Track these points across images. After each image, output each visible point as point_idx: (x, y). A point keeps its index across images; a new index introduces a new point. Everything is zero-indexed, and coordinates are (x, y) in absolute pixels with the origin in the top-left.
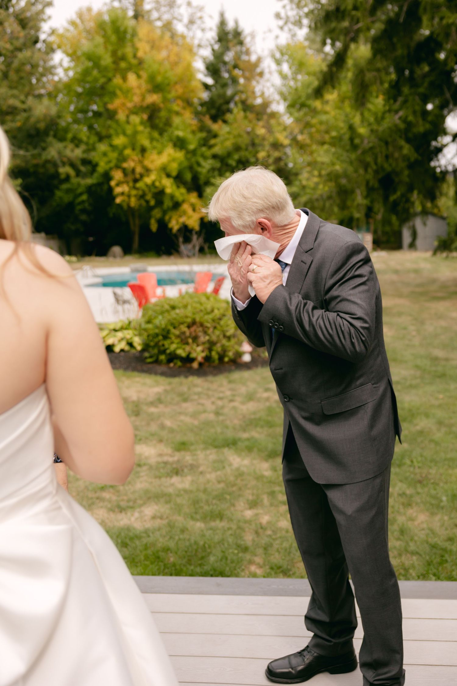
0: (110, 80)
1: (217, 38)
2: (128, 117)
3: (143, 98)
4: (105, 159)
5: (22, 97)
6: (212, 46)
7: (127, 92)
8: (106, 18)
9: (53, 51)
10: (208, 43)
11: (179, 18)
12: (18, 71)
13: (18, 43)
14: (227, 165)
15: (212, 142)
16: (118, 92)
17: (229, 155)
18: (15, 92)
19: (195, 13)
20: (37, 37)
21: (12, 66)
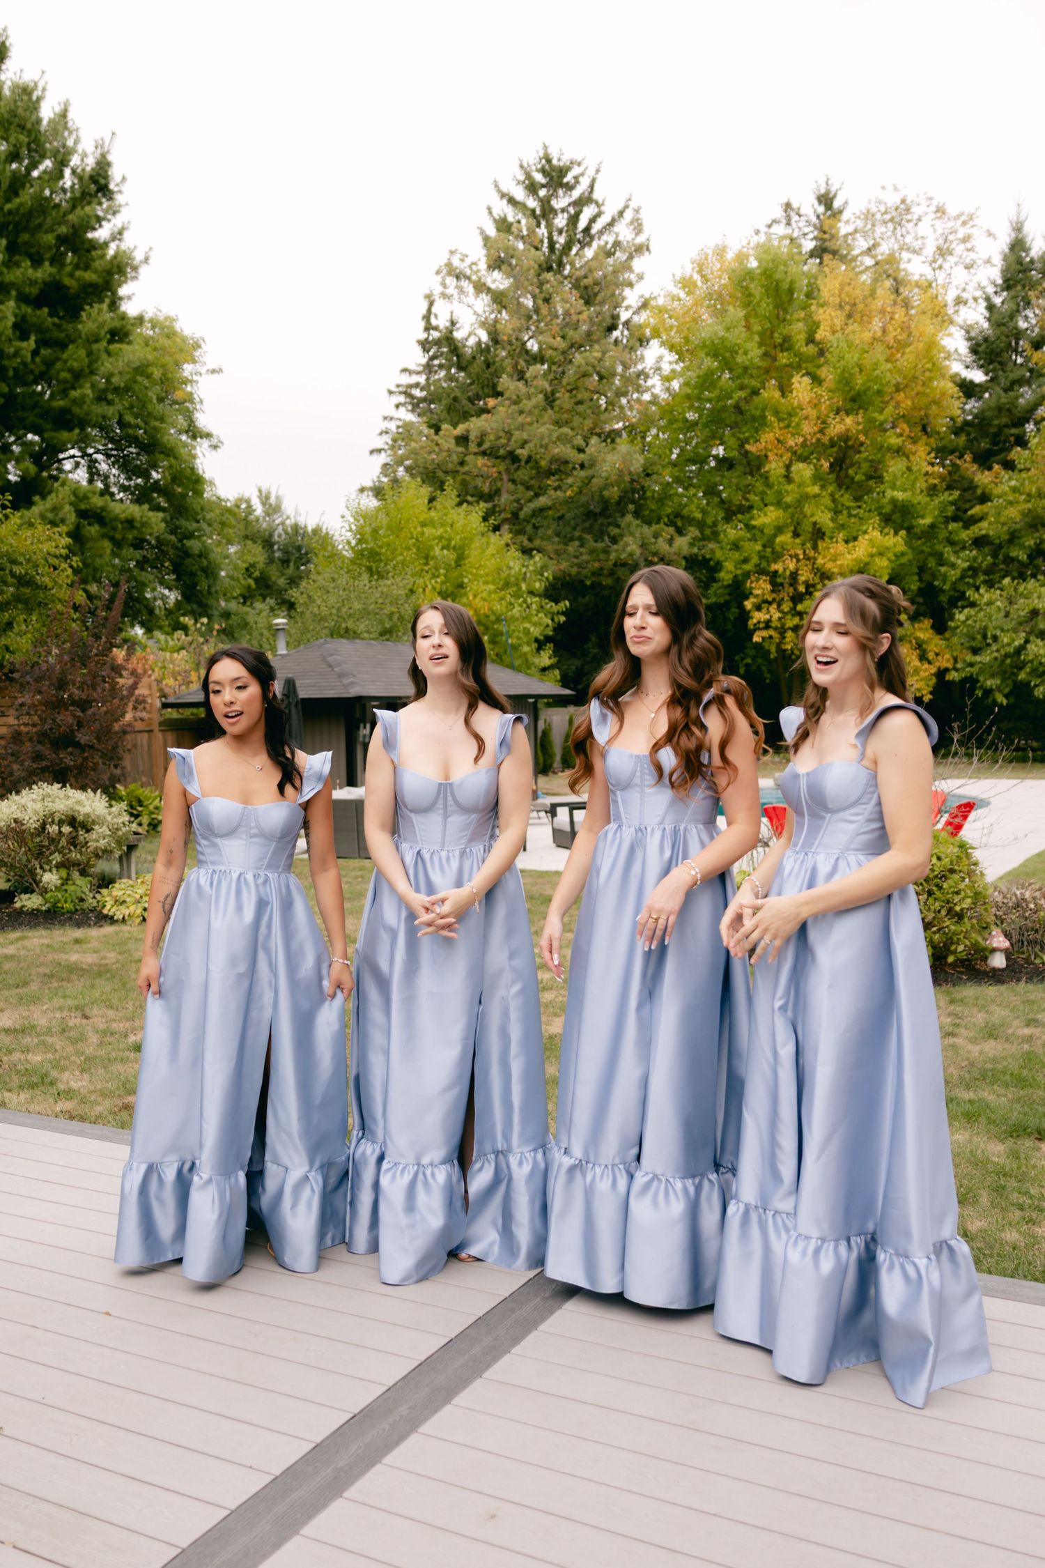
0: (755, 392)
1: (1000, 281)
2: (788, 467)
3: (824, 425)
4: (737, 556)
5: (579, 441)
6: (988, 299)
7: (787, 417)
8: (754, 264)
9: (643, 341)
10: (978, 294)
11: (917, 245)
12: (571, 390)
14: (1009, 560)
15: (976, 510)
16: (771, 418)
17: (1013, 537)
18: (566, 430)
19: (954, 232)
20: (616, 317)
21: (565, 381)
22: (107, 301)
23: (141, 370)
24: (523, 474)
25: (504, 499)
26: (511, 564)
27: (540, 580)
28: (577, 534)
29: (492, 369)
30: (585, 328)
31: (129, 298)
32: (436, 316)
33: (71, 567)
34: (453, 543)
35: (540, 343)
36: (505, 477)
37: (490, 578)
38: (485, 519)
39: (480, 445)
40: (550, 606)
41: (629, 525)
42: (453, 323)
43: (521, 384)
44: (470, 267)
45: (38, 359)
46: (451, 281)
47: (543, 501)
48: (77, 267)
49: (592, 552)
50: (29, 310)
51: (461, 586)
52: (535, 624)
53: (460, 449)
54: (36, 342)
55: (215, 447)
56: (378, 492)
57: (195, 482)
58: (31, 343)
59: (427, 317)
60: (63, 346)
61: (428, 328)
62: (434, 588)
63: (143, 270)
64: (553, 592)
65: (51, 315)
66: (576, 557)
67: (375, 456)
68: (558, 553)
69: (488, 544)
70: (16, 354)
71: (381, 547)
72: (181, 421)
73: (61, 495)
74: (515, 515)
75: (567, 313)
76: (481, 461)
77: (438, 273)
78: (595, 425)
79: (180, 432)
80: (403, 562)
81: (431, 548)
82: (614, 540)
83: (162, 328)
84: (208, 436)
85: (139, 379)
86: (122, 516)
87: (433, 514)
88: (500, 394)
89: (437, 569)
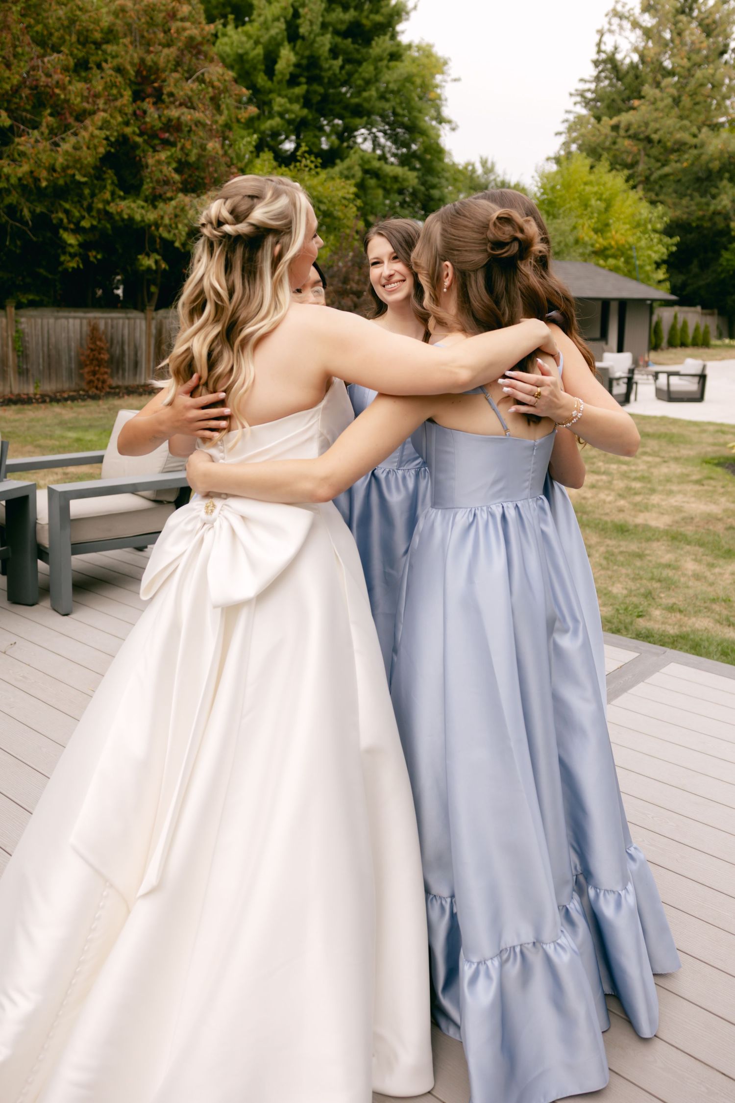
5: (694, 130)
12: (692, 95)
13: (696, 58)
18: (686, 122)
20: (726, 46)
21: (687, 89)
22: (389, 34)
23: (409, 79)
24: (655, 151)
25: (641, 167)
26: (642, 211)
27: (661, 223)
28: (689, 192)
29: (639, 80)
30: (705, 52)
31: (403, 32)
32: (605, 44)
33: (356, 206)
34: (604, 196)
35: (673, 63)
36: (642, 153)
37: (627, 221)
38: (627, 181)
39: (627, 130)
40: (666, 240)
41: (724, 187)
42: (616, 48)
43: (657, 91)
44: (629, 11)
45: (343, 72)
46: (615, 21)
47: (667, 170)
48: (371, 12)
49: (698, 204)
50: (338, 40)
51: (607, 225)
52: (655, 252)
53: (614, 134)
54: (343, 61)
55: (453, 129)
56: (558, 160)
57: (438, 152)
58: (339, 62)
59: (599, 45)
60: (359, 63)
61: (599, 51)
62: (589, 226)
63: (413, 15)
64: (669, 231)
65: (353, 43)
66: (687, 207)
67: (558, 137)
68: (675, 204)
69: (627, 198)
70: (330, 68)
71: (556, 198)
72: (433, 113)
73: (353, 159)
74: (647, 179)
75: (693, 43)
76: (627, 143)
77: (606, 15)
78: (707, 118)
79: (432, 119)
80: (571, 209)
81: (589, 200)
82: (714, 197)
83: (424, 51)
84: (449, 122)
85: (408, 85)
86: (391, 174)
87: (592, 177)
88: (643, 97)
89: (592, 213)
